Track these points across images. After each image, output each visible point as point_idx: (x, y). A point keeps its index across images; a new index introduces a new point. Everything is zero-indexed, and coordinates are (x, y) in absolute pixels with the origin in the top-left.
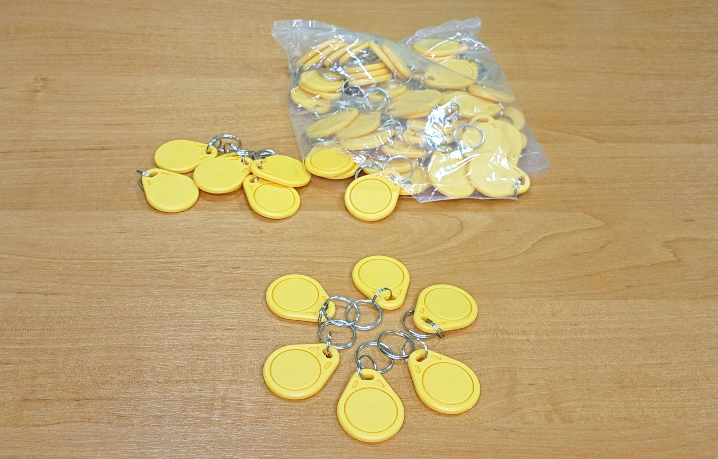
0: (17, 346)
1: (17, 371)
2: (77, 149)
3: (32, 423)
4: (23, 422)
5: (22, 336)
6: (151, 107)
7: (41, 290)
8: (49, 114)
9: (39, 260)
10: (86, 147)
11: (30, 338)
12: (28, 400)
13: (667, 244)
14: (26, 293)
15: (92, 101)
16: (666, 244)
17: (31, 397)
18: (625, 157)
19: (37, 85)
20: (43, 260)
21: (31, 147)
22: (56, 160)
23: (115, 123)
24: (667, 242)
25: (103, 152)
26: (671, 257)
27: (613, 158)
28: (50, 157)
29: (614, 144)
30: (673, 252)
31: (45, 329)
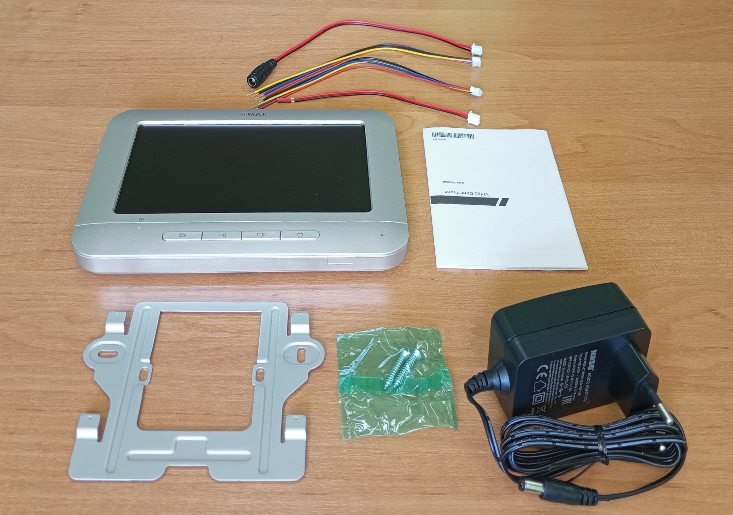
0: (44, 210)
1: (42, 229)
2: (106, 60)
3: (50, 268)
4: (44, 268)
5: (49, 203)
6: (169, 27)
7: (67, 168)
8: (87, 32)
9: (68, 145)
10: (114, 58)
11: (55, 204)
12: (49, 251)
13: (579, 139)
14: (55, 170)
15: (122, 22)
16: (577, 139)
17: (51, 248)
18: (553, 71)
19: (79, 9)
20: (72, 145)
21: (70, 58)
22: (88, 68)
23: (138, 39)
24: (579, 138)
25: (127, 62)
26: (580, 149)
27: (543, 71)
28: (84, 66)
29: (546, 61)
30: (582, 145)
31: (67, 197)
